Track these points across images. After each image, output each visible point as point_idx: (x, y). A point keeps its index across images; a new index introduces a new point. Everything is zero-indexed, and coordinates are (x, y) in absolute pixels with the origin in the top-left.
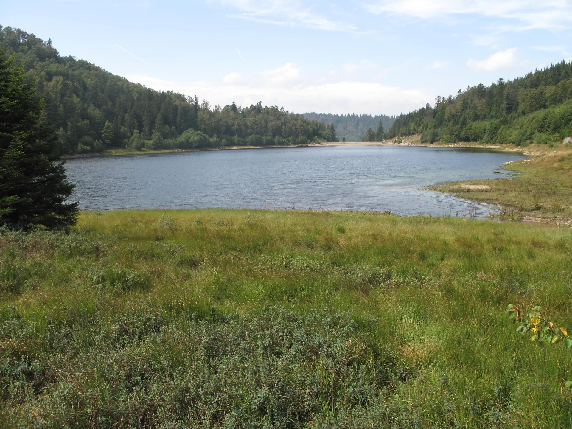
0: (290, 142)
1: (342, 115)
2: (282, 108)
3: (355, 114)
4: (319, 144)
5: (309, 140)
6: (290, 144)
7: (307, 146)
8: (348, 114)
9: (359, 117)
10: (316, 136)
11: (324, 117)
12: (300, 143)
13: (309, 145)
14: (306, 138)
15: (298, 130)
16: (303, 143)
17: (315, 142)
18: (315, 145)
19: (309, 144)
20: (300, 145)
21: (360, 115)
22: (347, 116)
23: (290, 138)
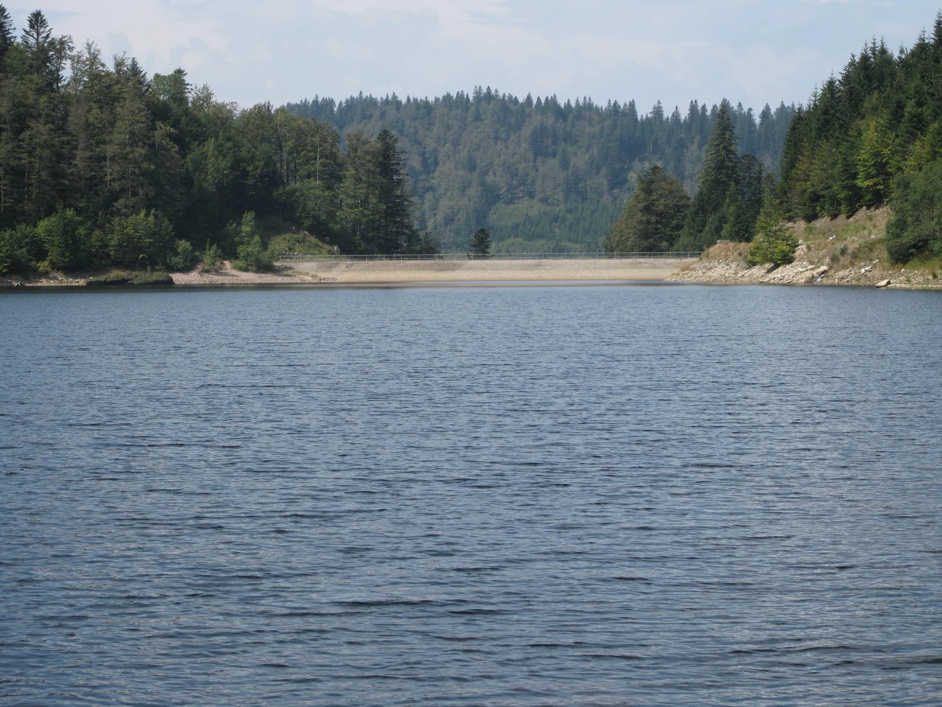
0: (41, 255)
1: (658, 111)
2: (37, 20)
3: (734, 105)
4: (265, 268)
5: (184, 245)
6: (43, 266)
7: (168, 285)
8: (693, 107)
9: (757, 120)
10: (249, 216)
11: (550, 121)
12: (118, 264)
13: (178, 278)
14: (167, 225)
15: (111, 170)
16: (143, 266)
17: (230, 253)
18: (232, 273)
19: (186, 269)
20: (116, 274)
21: (766, 114)
22: (684, 114)
23: (43, 224)
